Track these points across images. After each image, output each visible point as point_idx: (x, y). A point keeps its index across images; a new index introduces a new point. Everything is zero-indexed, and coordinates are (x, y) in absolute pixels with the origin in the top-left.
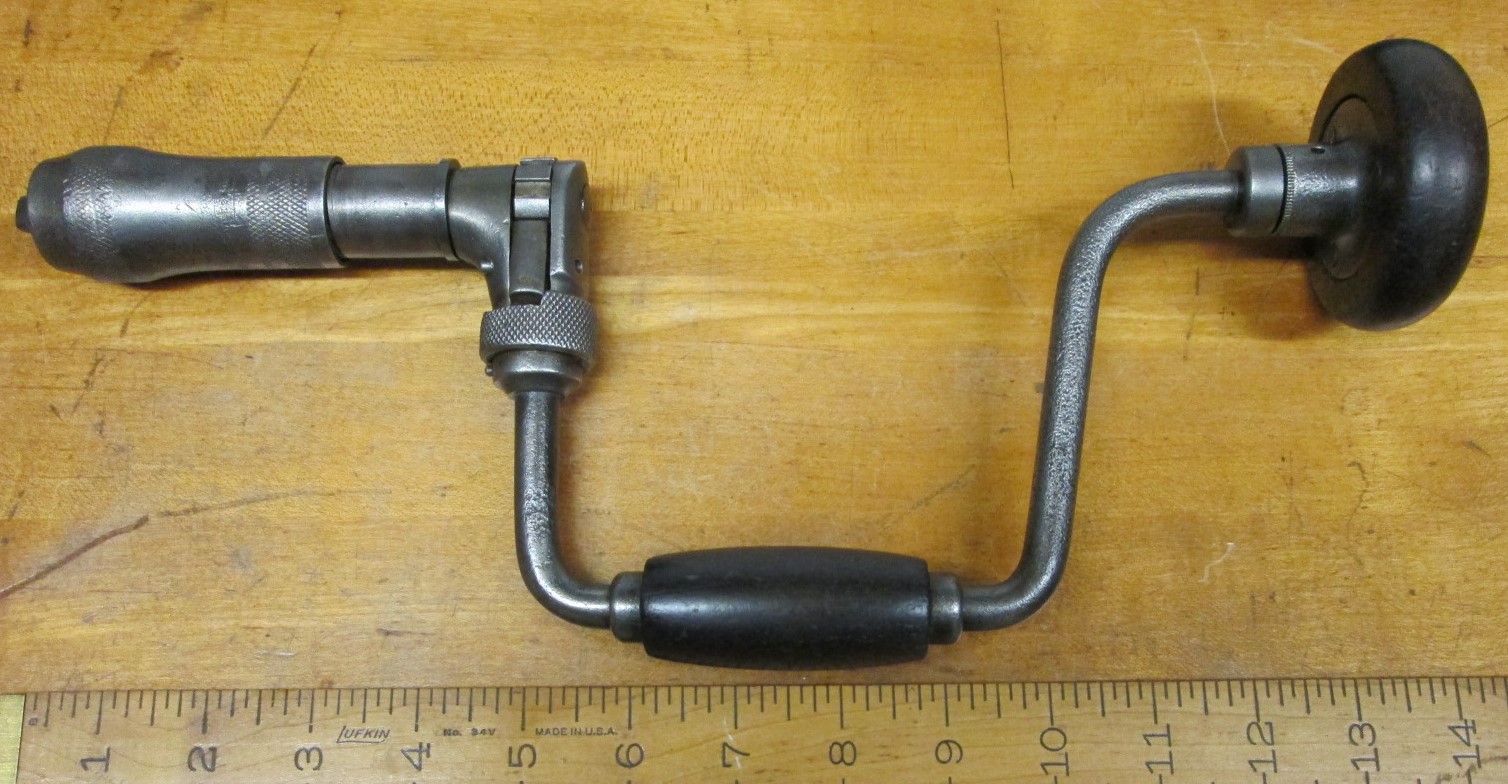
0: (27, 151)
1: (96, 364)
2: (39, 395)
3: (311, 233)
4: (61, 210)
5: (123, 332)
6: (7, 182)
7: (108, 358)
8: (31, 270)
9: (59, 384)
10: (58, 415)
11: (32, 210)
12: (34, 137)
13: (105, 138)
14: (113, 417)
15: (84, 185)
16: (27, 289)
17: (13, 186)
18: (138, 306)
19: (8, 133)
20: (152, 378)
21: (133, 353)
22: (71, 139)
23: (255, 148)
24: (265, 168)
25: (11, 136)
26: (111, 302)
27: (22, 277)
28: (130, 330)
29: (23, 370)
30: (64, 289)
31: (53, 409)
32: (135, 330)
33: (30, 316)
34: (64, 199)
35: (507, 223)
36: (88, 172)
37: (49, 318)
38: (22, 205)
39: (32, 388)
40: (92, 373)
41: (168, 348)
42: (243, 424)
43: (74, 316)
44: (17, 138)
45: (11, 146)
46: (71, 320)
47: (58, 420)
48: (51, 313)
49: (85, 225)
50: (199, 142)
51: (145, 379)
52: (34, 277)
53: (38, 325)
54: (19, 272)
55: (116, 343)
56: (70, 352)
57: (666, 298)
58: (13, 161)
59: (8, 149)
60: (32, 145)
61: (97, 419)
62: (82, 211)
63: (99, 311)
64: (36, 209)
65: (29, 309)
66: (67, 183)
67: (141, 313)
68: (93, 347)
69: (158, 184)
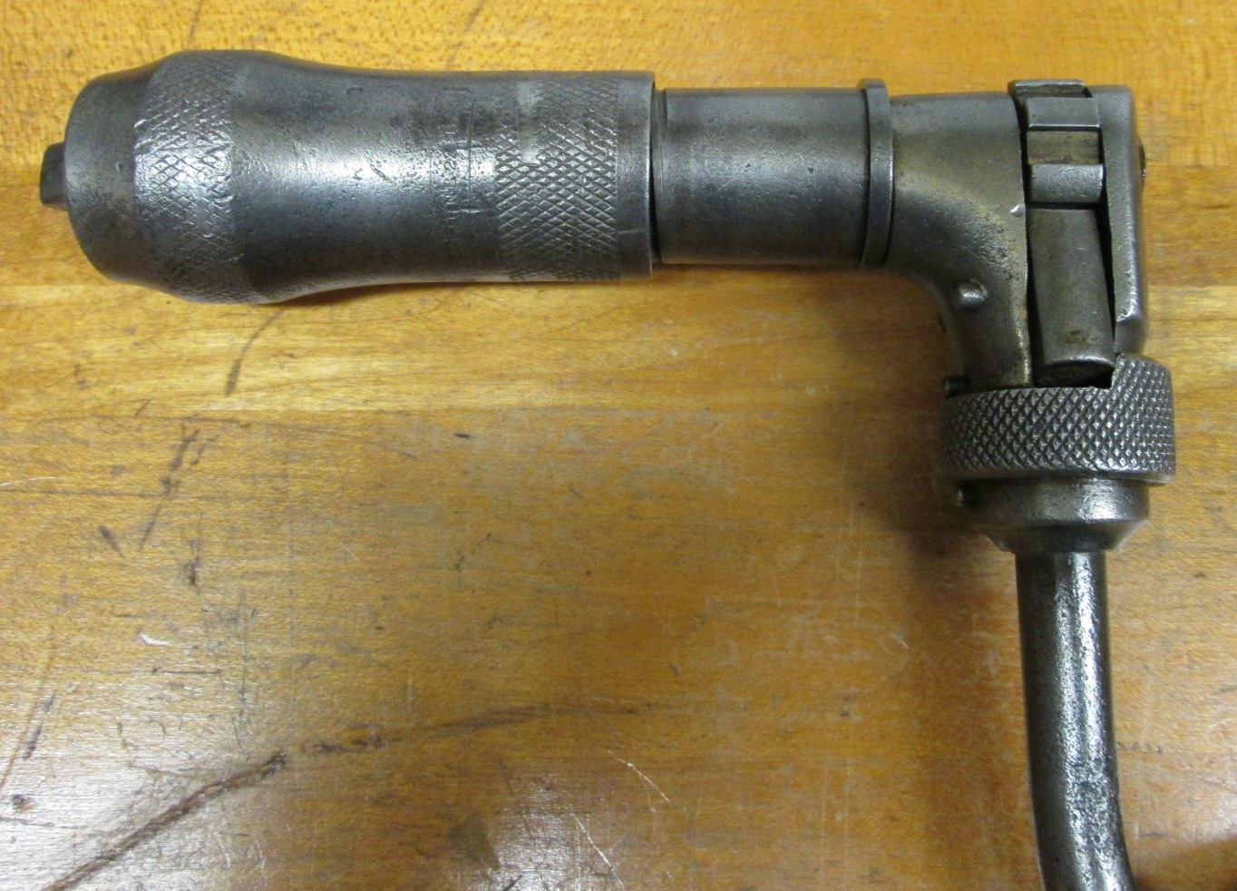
0: (58, 51)
1: (183, 448)
2: (81, 508)
3: (618, 226)
4: (131, 179)
5: (231, 387)
6: (23, 107)
7: (204, 436)
8: (62, 267)
9: (117, 485)
10: (115, 547)
11: (75, 177)
12: (70, 27)
13: (193, 28)
14: (217, 550)
15: (175, 132)
16: (58, 304)
17: (32, 115)
18: (255, 336)
19: (25, 20)
20: (284, 476)
21: (247, 426)
22: (133, 30)
23: (453, 47)
24: (529, 98)
25: (29, 27)
26: (207, 327)
27: (50, 280)
28: (244, 381)
29: (50, 458)
30: (123, 303)
31: (106, 534)
32: (250, 382)
33: (62, 353)
34: (138, 159)
35: (1017, 215)
36: (184, 106)
37: (96, 356)
38: (54, 158)
39: (65, 492)
40: (176, 465)
41: (313, 416)
42: (457, 567)
43: (140, 354)
44: (40, 28)
45: (30, 43)
46: (134, 362)
47: (116, 558)
48: (100, 348)
49: (176, 209)
50: (355, 37)
51: (272, 478)
52: (70, 281)
53: (78, 370)
54: (42, 270)
55: (220, 405)
56: (136, 423)
57: (1212, 327)
58: (32, 69)
59: (24, 49)
60: (67, 41)
61: (187, 556)
62: (173, 183)
63: (185, 345)
64: (81, 176)
65: (61, 340)
66: (142, 128)
67: (263, 348)
68: (176, 413)
69: (320, 130)
